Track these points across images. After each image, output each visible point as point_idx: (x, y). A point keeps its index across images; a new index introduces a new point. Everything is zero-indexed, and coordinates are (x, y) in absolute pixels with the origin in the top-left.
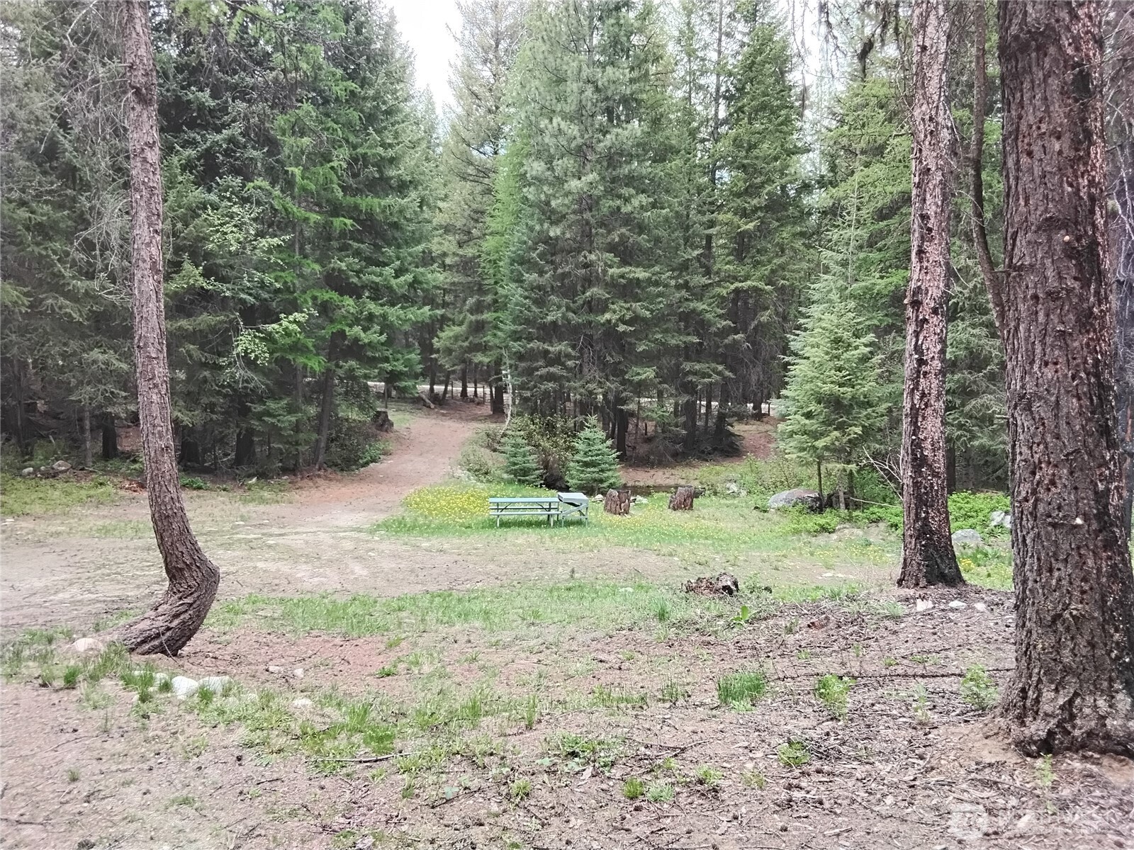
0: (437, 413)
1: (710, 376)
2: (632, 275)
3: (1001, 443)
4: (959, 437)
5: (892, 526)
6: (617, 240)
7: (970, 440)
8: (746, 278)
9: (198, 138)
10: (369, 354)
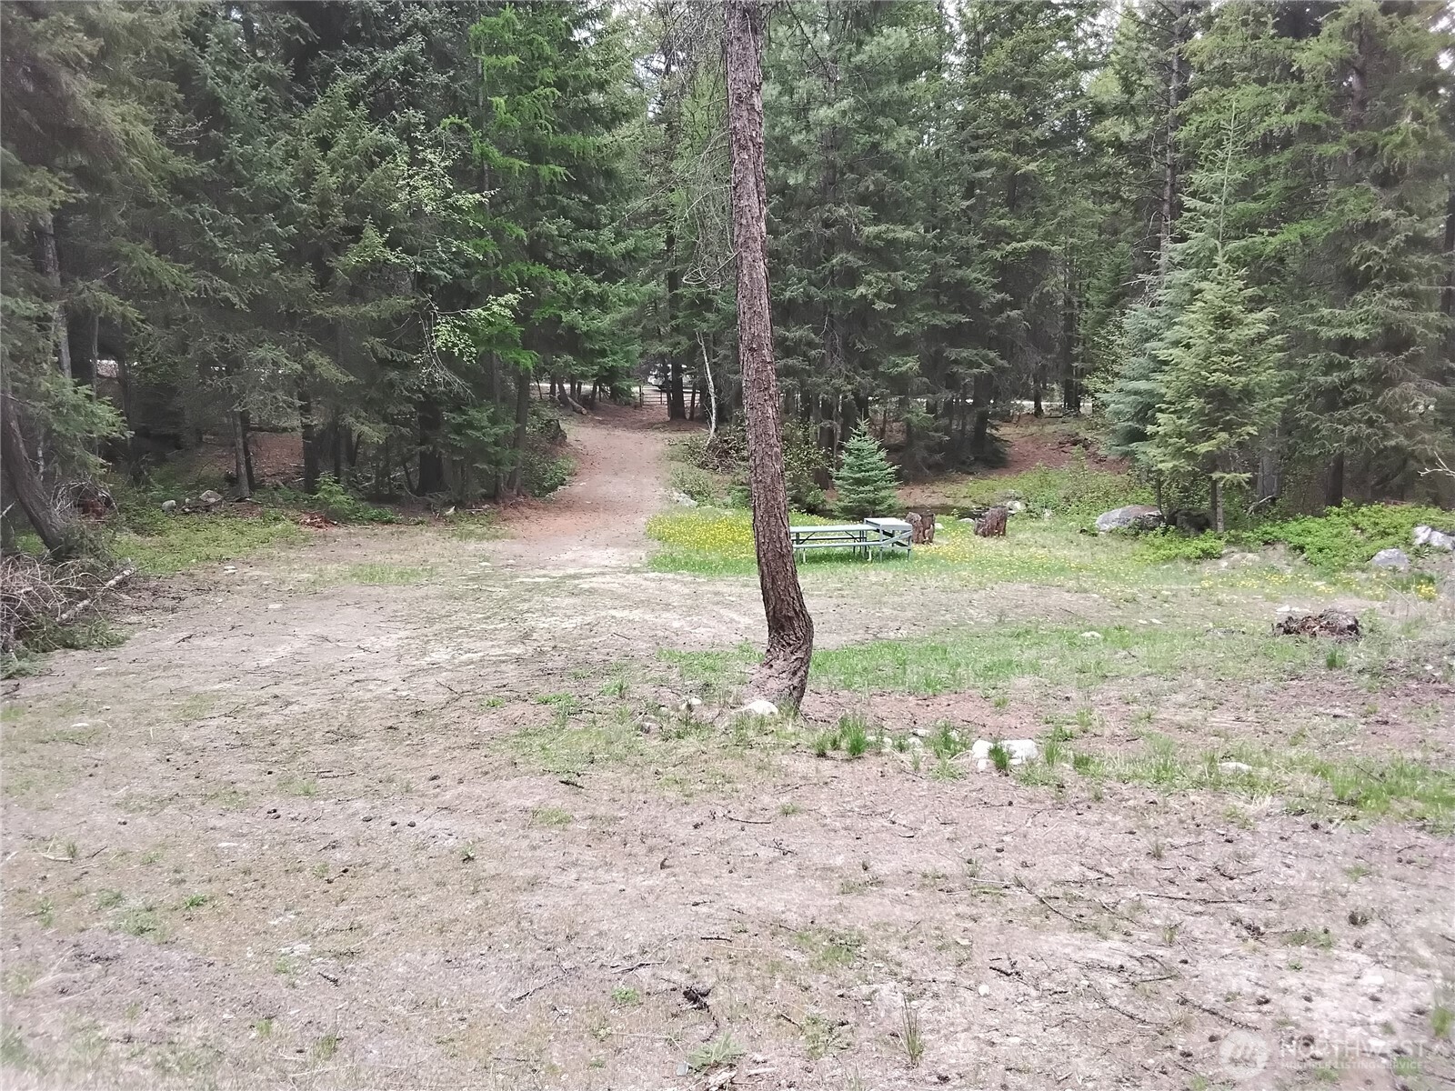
0: (592, 420)
1: (979, 366)
2: (891, 235)
3: (1419, 442)
4: (1369, 437)
5: (1295, 548)
6: (872, 188)
7: (1383, 439)
8: (1026, 237)
9: (366, 58)
10: (588, 345)
